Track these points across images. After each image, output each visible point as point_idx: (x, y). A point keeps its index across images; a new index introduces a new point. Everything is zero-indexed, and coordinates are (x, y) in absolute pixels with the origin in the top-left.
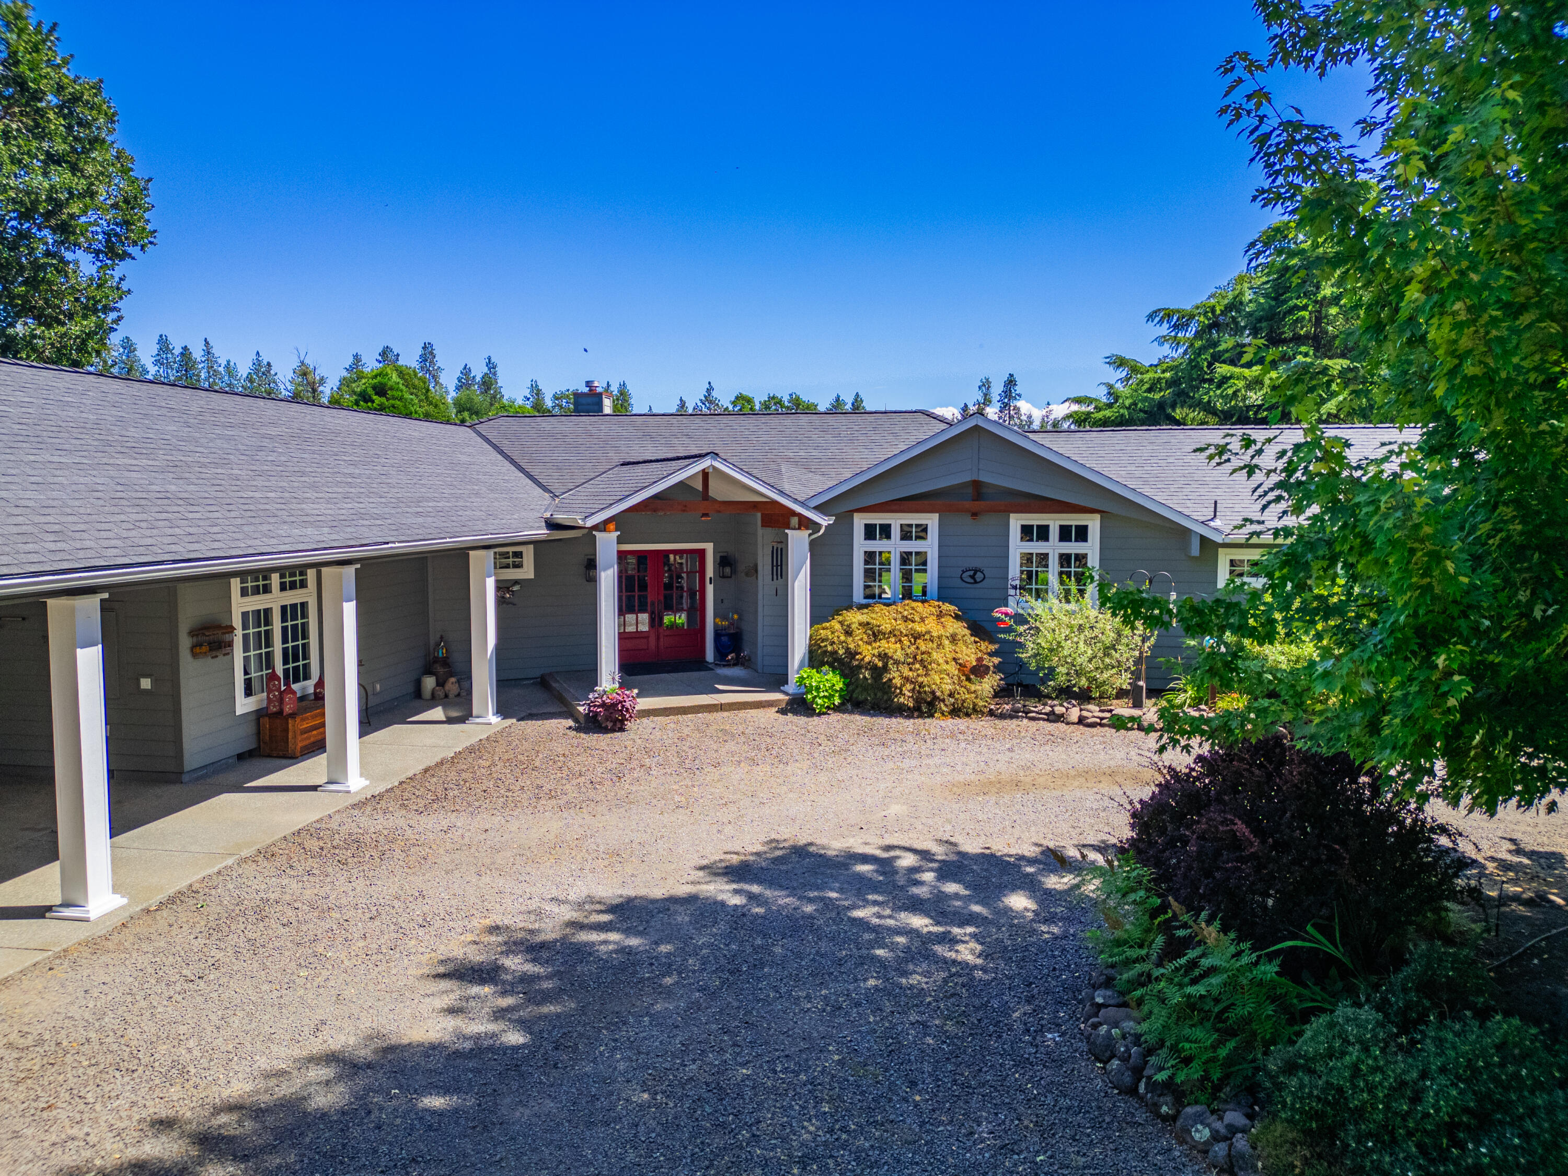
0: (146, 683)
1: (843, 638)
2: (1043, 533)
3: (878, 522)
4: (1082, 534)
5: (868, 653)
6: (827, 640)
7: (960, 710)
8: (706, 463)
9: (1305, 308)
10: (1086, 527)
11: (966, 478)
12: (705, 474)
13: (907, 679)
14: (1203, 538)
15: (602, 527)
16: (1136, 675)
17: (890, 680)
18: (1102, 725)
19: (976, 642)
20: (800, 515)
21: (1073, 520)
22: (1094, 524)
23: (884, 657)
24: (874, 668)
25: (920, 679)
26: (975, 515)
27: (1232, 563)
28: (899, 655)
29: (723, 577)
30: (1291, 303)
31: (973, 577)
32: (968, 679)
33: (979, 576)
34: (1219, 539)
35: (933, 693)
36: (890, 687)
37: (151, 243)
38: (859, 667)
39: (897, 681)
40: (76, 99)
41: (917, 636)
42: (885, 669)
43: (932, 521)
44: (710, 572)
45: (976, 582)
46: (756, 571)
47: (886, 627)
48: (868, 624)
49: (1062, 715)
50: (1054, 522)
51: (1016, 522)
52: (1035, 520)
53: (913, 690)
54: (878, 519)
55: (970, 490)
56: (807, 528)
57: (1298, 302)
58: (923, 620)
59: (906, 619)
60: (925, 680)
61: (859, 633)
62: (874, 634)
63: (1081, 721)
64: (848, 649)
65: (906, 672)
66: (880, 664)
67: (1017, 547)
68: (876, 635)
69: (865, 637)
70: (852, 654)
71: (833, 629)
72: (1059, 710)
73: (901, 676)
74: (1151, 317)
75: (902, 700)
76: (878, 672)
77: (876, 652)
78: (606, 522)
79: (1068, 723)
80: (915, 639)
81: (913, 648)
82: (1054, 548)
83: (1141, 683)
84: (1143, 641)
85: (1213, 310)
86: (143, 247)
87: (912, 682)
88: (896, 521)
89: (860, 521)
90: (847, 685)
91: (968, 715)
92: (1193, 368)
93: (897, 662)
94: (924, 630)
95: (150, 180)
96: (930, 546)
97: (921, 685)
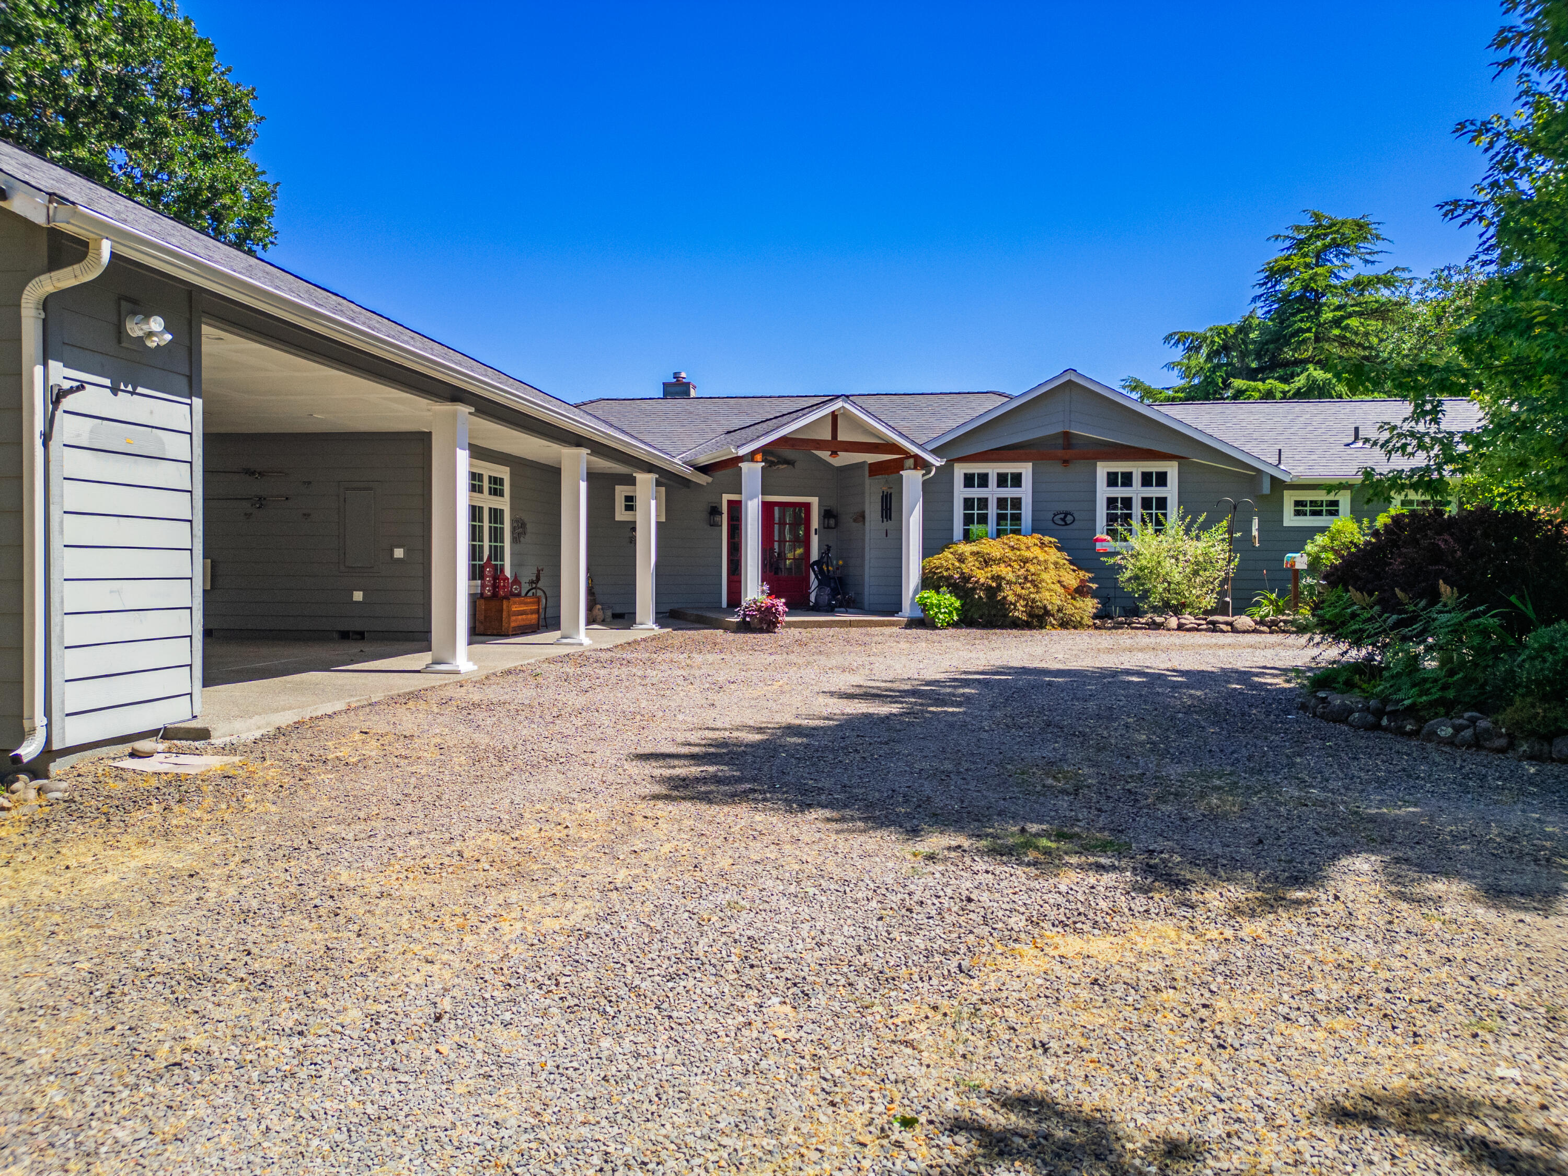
0: (399, 553)
1: (957, 564)
2: (1127, 480)
3: (976, 471)
4: (1162, 479)
5: (982, 576)
6: (942, 567)
7: (1067, 623)
8: (838, 405)
9: (1309, 330)
10: (1165, 474)
11: (1060, 429)
12: (834, 416)
13: (1020, 596)
14: (1273, 478)
15: (751, 457)
16: (1222, 594)
17: (1005, 598)
18: (1198, 630)
19: (1074, 571)
20: (916, 457)
21: (1154, 467)
22: (1172, 470)
23: (998, 578)
24: (989, 589)
25: (1032, 596)
26: (1066, 462)
27: (1297, 503)
28: (1011, 576)
29: (828, 527)
30: (1296, 326)
31: (1063, 520)
32: (1074, 598)
33: (1069, 519)
34: (1287, 479)
35: (1045, 607)
36: (1003, 604)
37: (272, 243)
38: (974, 589)
39: (1012, 598)
40: (236, 102)
41: (1025, 561)
42: (999, 588)
43: (1026, 469)
44: (815, 523)
45: (1066, 524)
46: (864, 517)
47: (996, 554)
48: (978, 553)
49: (1162, 624)
50: (1137, 469)
51: (1103, 469)
52: (1120, 467)
53: (1026, 606)
54: (976, 468)
55: (1061, 441)
56: (922, 469)
57: (1302, 325)
58: (1028, 548)
59: (1013, 548)
60: (1037, 597)
61: (971, 562)
62: (985, 562)
63: (1180, 627)
64: (963, 573)
65: (1019, 590)
66: (994, 584)
67: (1103, 492)
68: (987, 561)
69: (977, 564)
70: (966, 578)
71: (945, 559)
72: (1159, 620)
73: (1015, 595)
74: (1167, 339)
75: (1016, 614)
76: (992, 592)
77: (989, 575)
78: (754, 453)
79: (1169, 630)
80: (1025, 563)
81: (1022, 571)
82: (1137, 492)
83: (1228, 599)
84: (1229, 562)
85: (1225, 332)
86: (264, 247)
87: (1024, 599)
88: (992, 469)
89: (960, 471)
90: (962, 606)
91: (1075, 628)
92: (1209, 383)
93: (1009, 583)
94: (1032, 556)
95: (277, 184)
96: (1025, 492)
97: (1034, 601)
